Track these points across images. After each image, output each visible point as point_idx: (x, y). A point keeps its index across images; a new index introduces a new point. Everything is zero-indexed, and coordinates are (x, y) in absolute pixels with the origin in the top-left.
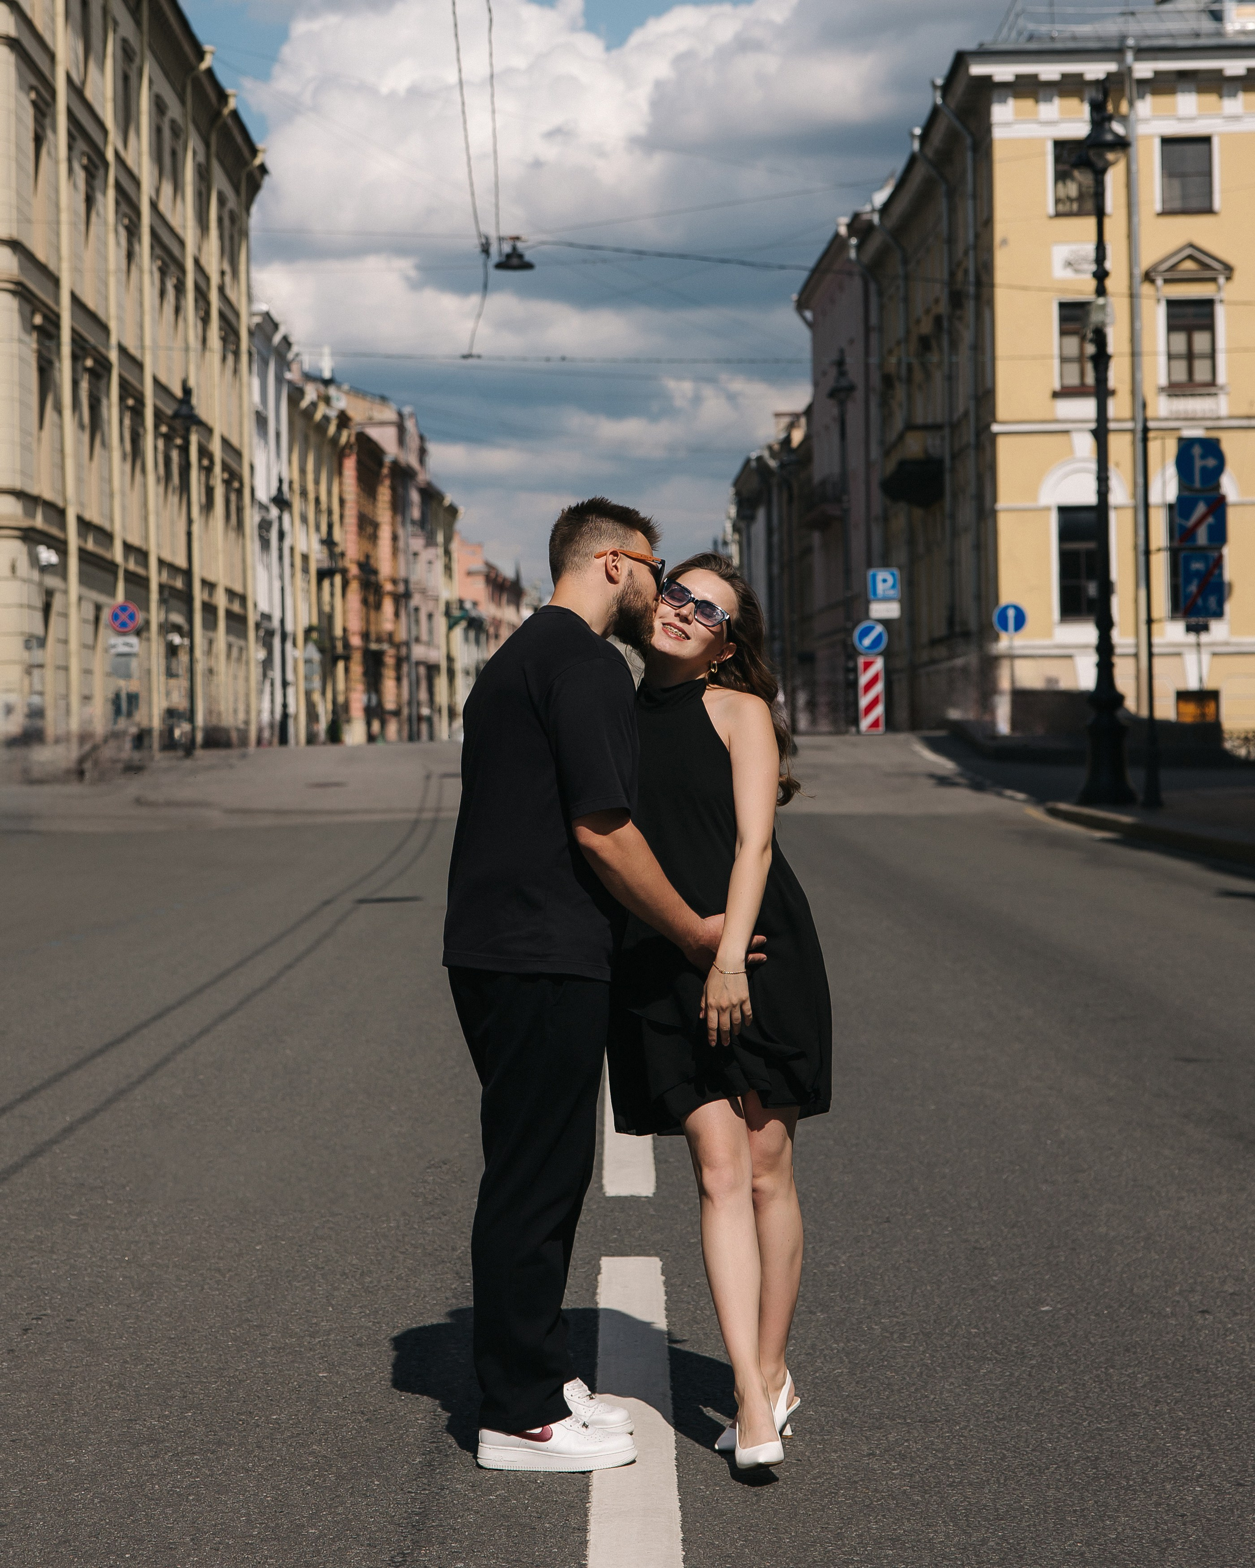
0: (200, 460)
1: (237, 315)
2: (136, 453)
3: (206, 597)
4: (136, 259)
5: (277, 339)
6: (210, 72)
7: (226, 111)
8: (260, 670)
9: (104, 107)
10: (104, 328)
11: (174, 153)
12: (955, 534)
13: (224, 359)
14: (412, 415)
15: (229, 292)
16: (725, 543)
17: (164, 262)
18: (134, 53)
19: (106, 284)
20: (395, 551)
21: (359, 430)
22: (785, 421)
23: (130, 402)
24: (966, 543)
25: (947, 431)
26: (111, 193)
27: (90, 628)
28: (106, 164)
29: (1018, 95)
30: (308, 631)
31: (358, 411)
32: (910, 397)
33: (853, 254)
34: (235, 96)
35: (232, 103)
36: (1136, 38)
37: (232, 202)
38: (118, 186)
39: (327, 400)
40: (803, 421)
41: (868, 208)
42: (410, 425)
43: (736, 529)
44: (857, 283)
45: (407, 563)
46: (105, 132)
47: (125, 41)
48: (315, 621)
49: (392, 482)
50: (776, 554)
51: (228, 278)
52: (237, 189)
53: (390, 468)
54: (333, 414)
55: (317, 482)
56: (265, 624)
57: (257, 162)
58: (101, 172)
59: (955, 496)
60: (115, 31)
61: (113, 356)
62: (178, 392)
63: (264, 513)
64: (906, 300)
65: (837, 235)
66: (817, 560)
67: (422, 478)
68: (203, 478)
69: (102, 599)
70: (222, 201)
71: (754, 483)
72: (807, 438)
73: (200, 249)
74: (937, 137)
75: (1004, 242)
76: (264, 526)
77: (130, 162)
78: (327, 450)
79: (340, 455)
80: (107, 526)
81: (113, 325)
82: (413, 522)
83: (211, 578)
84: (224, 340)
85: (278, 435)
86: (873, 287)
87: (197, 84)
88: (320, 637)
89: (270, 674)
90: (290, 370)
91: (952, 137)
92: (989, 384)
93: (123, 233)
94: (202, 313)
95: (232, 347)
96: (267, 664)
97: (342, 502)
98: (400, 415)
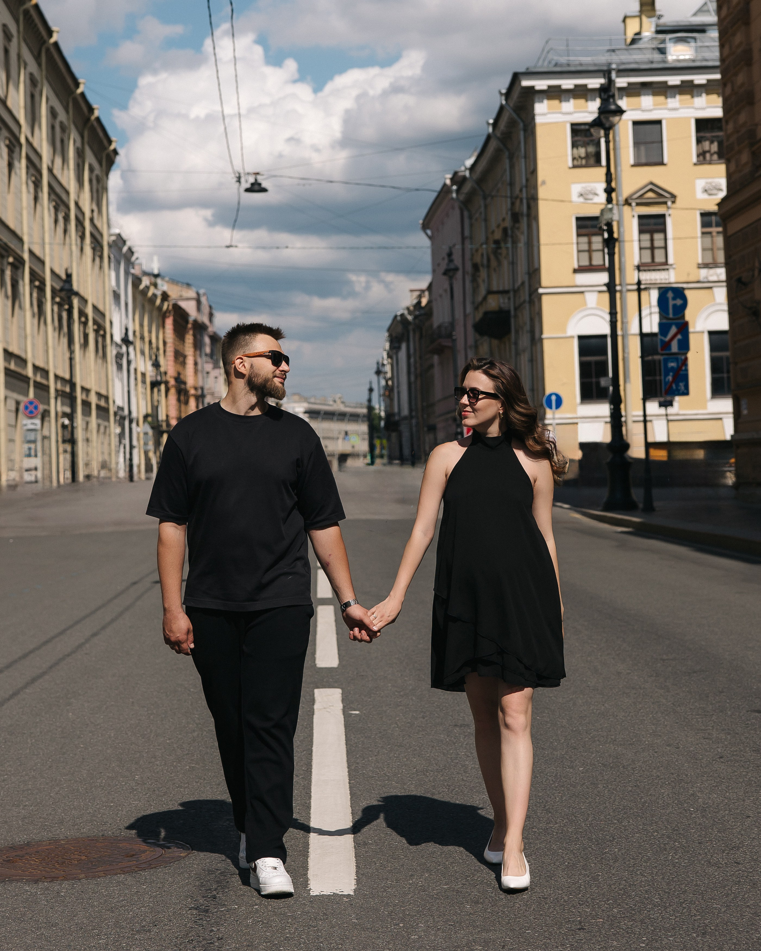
0: (80, 318)
1: (101, 235)
2: (41, 312)
3: (84, 397)
4: (40, 200)
5: (125, 249)
6: (83, 94)
7: (93, 118)
8: (117, 439)
9: (19, 112)
10: (20, 240)
11: (62, 141)
12: (517, 354)
13: (94, 260)
14: (204, 294)
15: (96, 221)
16: (383, 365)
17: (56, 203)
18: (37, 81)
19: (21, 214)
20: (196, 371)
21: (174, 303)
22: (417, 293)
23: (37, 283)
24: (524, 358)
25: (511, 294)
26: (24, 162)
27: (13, 415)
28: (20, 145)
29: (550, 98)
30: (146, 417)
31: (174, 292)
32: (489, 276)
33: (454, 195)
34: (98, 109)
35: (96, 113)
36: (618, 64)
37: (98, 171)
38: (28, 158)
39: (155, 285)
40: (427, 293)
41: (463, 168)
42: (203, 300)
43: (389, 356)
44: (457, 213)
45: (203, 378)
46: (20, 126)
47: (31, 75)
48: (150, 411)
49: (194, 332)
50: (412, 369)
51: (96, 214)
52: (100, 163)
53: (192, 324)
54: (159, 293)
55: (150, 332)
56: (120, 413)
57: (112, 147)
58: (17, 149)
59: (517, 332)
60: (25, 68)
61: (26, 256)
62: (64, 276)
63: (118, 349)
64: (486, 220)
65: (445, 185)
66: (437, 371)
67: (211, 330)
68: (82, 328)
69: (21, 398)
70: (91, 170)
71: (400, 329)
72: (429, 302)
73: (78, 197)
74: (502, 125)
75: (544, 183)
76: (119, 356)
77: (36, 144)
78: (155, 313)
79: (163, 316)
80: (23, 355)
81: (26, 238)
82: (206, 355)
83: (87, 386)
84: (94, 249)
85: (126, 305)
86: (466, 214)
87: (75, 101)
88: (153, 420)
89: (123, 441)
90: (133, 268)
91: (512, 123)
92: (536, 266)
93: (31, 186)
94: (80, 233)
95: (98, 253)
96: (121, 436)
97: (165, 343)
98: (198, 294)
